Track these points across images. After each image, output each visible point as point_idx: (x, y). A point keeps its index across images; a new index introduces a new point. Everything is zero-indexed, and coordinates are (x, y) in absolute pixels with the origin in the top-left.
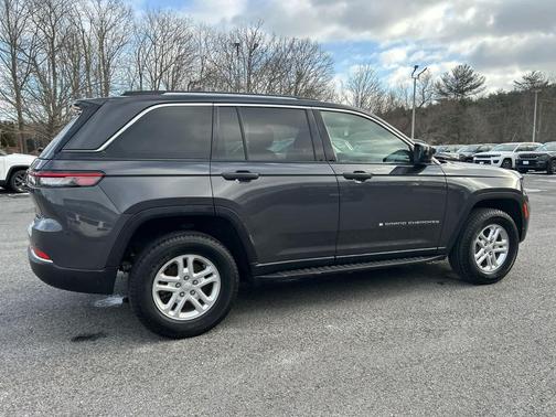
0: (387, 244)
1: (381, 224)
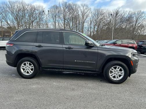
1: (76, 61)
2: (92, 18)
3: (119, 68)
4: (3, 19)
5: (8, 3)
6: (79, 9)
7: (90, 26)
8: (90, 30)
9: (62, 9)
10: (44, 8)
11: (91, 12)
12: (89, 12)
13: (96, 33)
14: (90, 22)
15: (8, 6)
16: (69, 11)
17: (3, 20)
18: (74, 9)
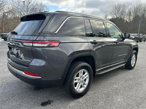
0: (119, 61)
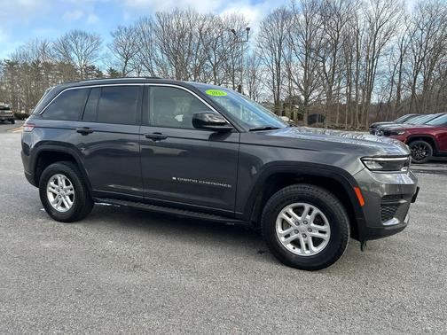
1: (174, 178)
2: (406, 36)
3: (311, 212)
4: (142, 63)
5: (155, 20)
6: (360, 12)
7: (399, 65)
8: (396, 78)
9: (302, 17)
10: (246, 20)
11: (406, 18)
12: (396, 17)
13: (421, 88)
14: (397, 54)
15: (153, 26)
16: (324, 23)
17: (143, 67)
18: (342, 12)
